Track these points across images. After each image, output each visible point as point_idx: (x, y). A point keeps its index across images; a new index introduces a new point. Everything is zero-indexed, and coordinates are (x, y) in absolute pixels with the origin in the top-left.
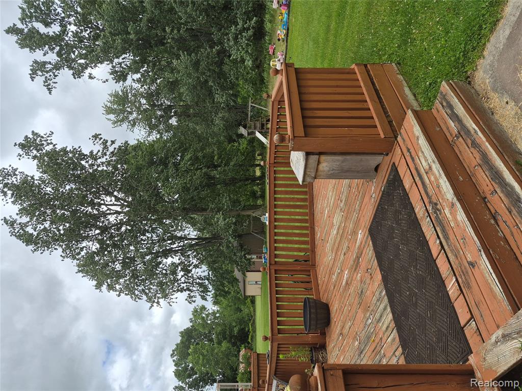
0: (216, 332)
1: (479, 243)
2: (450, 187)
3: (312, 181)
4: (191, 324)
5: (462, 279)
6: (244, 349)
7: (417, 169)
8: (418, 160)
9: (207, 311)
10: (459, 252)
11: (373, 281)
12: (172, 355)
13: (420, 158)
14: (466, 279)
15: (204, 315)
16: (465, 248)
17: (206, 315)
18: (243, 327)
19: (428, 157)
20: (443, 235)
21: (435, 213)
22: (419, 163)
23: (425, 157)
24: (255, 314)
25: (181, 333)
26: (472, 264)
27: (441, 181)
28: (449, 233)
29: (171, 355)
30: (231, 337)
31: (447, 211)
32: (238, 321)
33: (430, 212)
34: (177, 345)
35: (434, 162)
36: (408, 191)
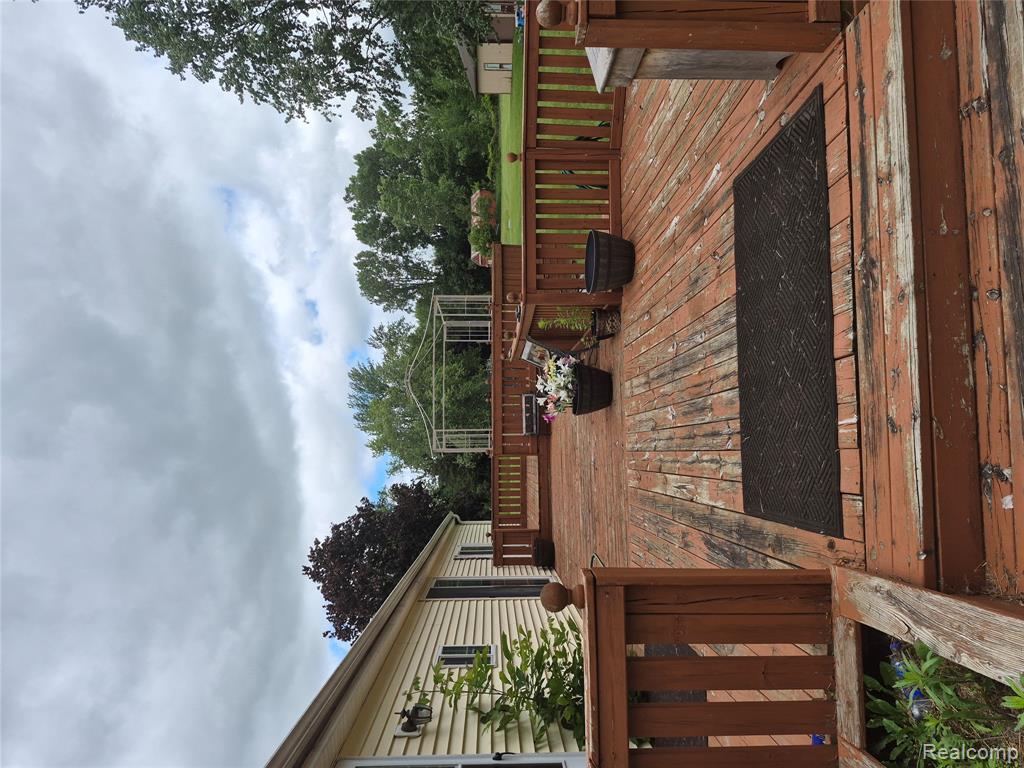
0: (425, 159)
1: (919, 403)
2: (912, 256)
3: (625, 85)
4: (375, 141)
5: (867, 430)
6: (478, 191)
7: (862, 149)
8: (872, 130)
9: (404, 117)
10: (879, 386)
11: (720, 282)
12: (347, 199)
13: (878, 131)
14: (874, 436)
15: (398, 125)
16: (893, 389)
17: (403, 124)
18: (474, 150)
19: (894, 148)
20: (864, 331)
21: (866, 277)
22: (873, 142)
23: (888, 142)
24: (498, 126)
25: (357, 157)
26: (894, 427)
27: (899, 225)
28: (875, 337)
29: (345, 199)
30: (454, 167)
31: (887, 296)
32: (466, 138)
33: (858, 268)
34: (353, 179)
35: (901, 170)
36: (830, 182)
